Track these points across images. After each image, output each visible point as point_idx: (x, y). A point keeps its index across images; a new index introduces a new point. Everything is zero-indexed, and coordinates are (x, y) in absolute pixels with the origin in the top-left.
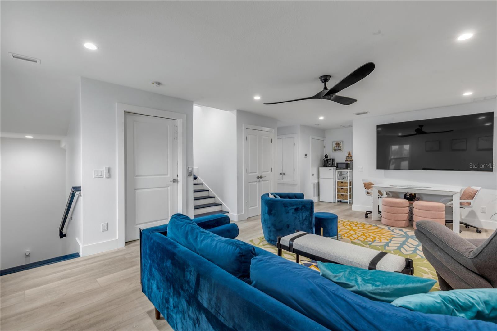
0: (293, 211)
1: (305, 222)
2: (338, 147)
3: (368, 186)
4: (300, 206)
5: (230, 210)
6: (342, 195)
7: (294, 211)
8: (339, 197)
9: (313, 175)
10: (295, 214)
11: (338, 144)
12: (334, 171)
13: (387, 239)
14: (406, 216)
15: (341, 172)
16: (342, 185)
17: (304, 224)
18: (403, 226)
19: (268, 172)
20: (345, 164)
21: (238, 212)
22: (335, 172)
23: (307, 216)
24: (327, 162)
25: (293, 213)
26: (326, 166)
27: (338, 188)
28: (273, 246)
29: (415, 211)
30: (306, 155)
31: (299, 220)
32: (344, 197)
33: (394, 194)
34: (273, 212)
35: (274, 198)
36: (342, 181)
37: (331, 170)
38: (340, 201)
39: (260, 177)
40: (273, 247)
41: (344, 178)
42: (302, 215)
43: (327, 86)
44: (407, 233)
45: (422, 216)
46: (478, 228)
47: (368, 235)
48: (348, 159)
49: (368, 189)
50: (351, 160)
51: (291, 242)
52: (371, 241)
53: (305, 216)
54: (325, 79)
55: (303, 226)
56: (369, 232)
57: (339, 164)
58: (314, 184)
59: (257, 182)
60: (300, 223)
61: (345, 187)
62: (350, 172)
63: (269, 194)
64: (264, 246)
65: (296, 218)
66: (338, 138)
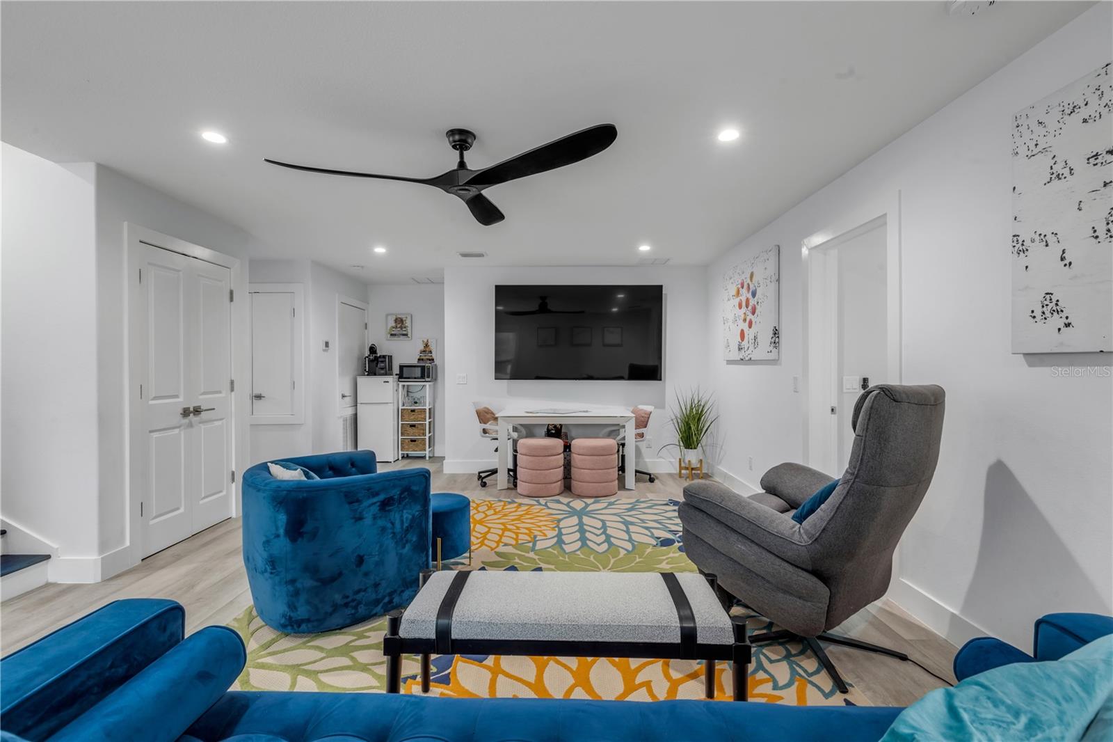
0: (375, 509)
1: (409, 536)
2: (400, 327)
3: (485, 416)
4: (395, 493)
5: (55, 546)
6: (413, 441)
7: (380, 510)
8: (406, 447)
9: (343, 396)
10: (380, 517)
11: (400, 322)
12: (395, 383)
13: (552, 526)
14: (559, 472)
15: (408, 386)
16: (412, 418)
17: (407, 541)
18: (557, 492)
19: (220, 392)
20: (420, 369)
21: (103, 546)
22: (395, 388)
23: (413, 516)
24: (375, 364)
25: (375, 518)
26: (372, 373)
27: (402, 424)
28: (301, 637)
29: (576, 459)
30: (327, 344)
31: (394, 533)
32: (417, 446)
33: (528, 430)
34: (308, 527)
35: (304, 478)
36: (413, 408)
37: (388, 382)
38: (405, 456)
39: (192, 409)
40: (305, 640)
41: (416, 400)
42: (402, 516)
43: (465, 160)
44: (571, 504)
45: (588, 467)
46: (650, 475)
47: (515, 528)
48: (424, 358)
49: (485, 423)
50: (430, 360)
51: (443, 621)
52: (530, 542)
53: (410, 517)
54: (462, 139)
55: (404, 547)
56: (513, 520)
57: (405, 369)
58: (345, 420)
59: (179, 427)
60: (396, 543)
61: (420, 421)
62: (430, 386)
63: (269, 464)
64: (270, 650)
65: (384, 529)
66: (400, 309)
